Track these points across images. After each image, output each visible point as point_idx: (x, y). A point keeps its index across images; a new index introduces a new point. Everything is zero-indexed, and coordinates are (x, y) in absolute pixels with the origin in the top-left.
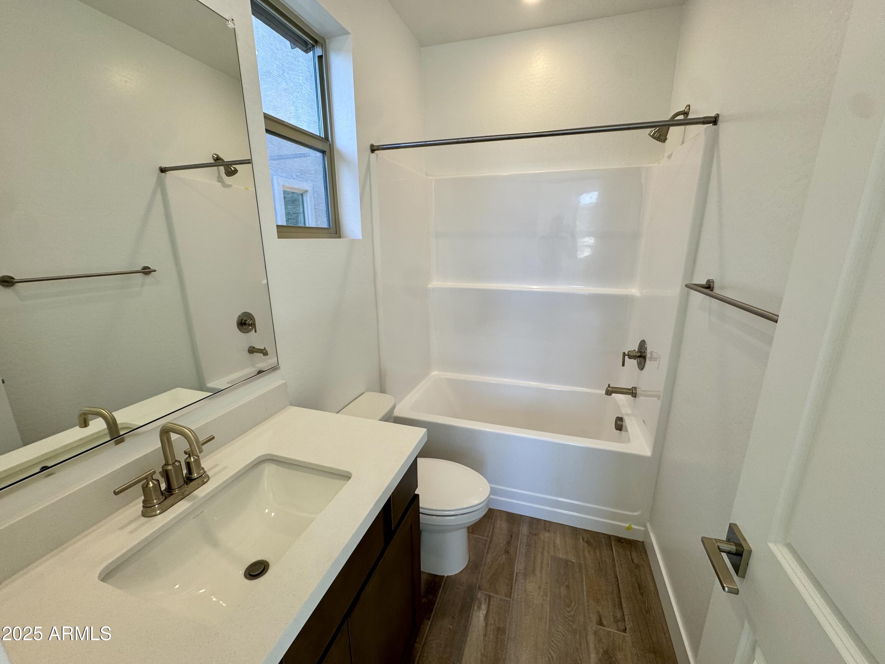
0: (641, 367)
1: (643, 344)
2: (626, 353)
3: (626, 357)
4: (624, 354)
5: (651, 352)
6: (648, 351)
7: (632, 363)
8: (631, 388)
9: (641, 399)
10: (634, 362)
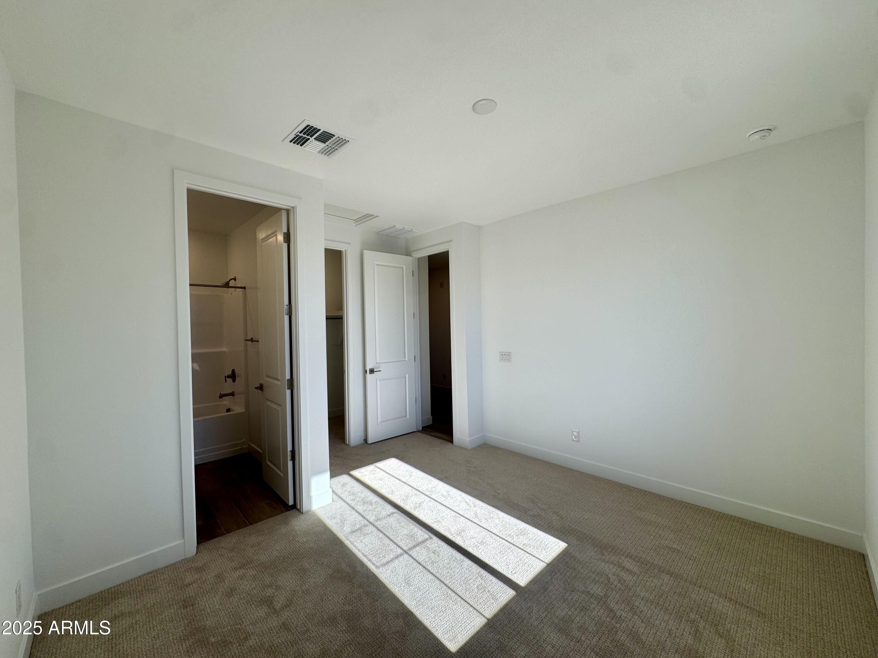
0: (234, 381)
1: (233, 371)
2: (226, 376)
3: (227, 378)
4: (225, 377)
5: (238, 374)
6: (236, 373)
7: (230, 380)
8: (231, 392)
9: (236, 396)
10: (231, 379)
